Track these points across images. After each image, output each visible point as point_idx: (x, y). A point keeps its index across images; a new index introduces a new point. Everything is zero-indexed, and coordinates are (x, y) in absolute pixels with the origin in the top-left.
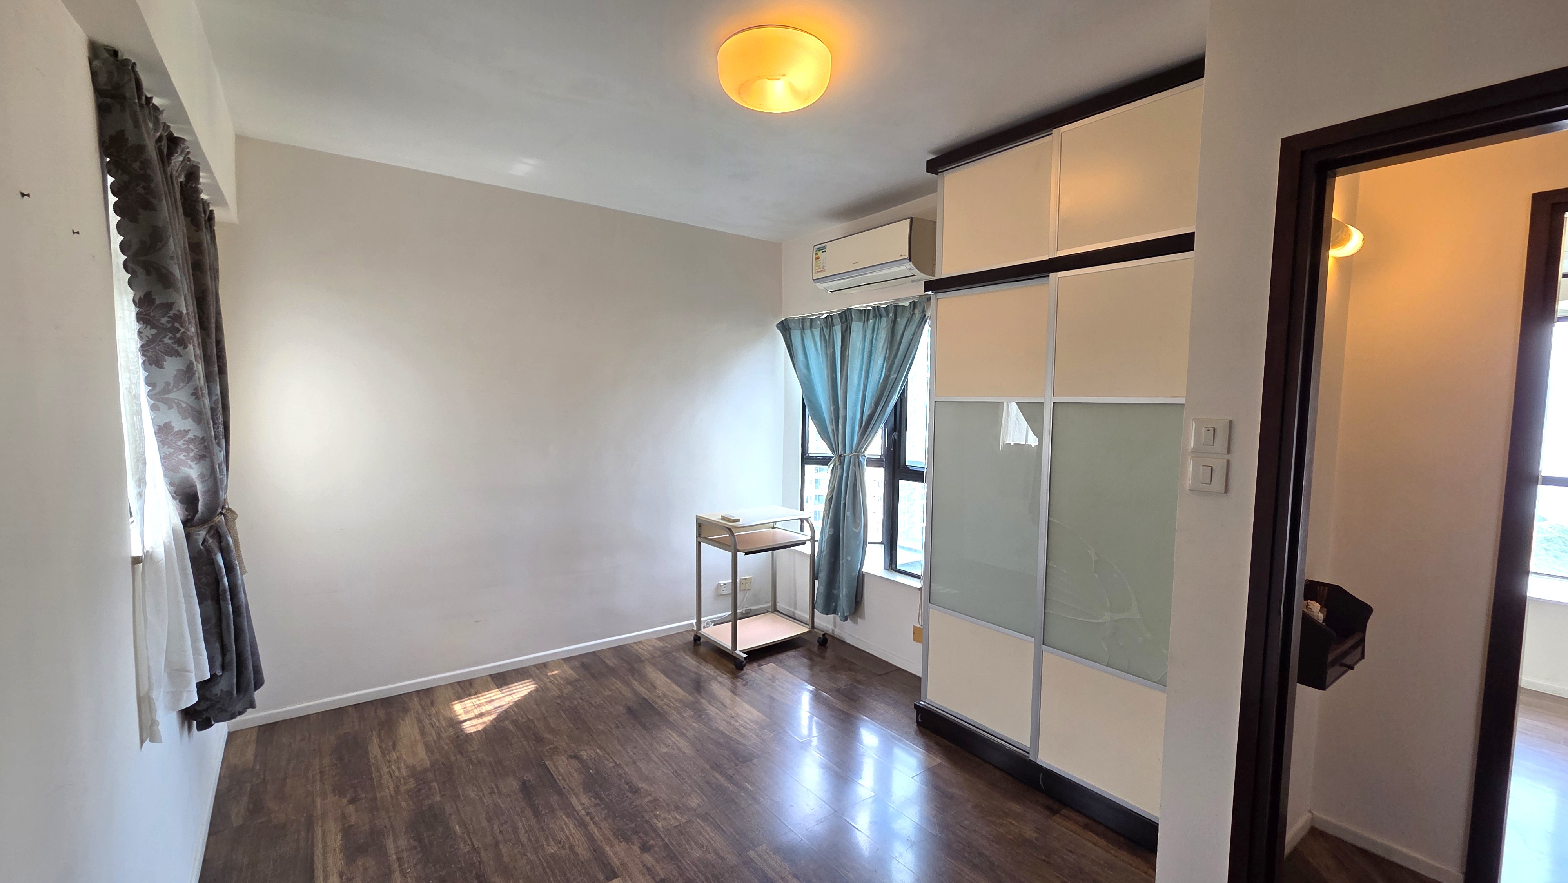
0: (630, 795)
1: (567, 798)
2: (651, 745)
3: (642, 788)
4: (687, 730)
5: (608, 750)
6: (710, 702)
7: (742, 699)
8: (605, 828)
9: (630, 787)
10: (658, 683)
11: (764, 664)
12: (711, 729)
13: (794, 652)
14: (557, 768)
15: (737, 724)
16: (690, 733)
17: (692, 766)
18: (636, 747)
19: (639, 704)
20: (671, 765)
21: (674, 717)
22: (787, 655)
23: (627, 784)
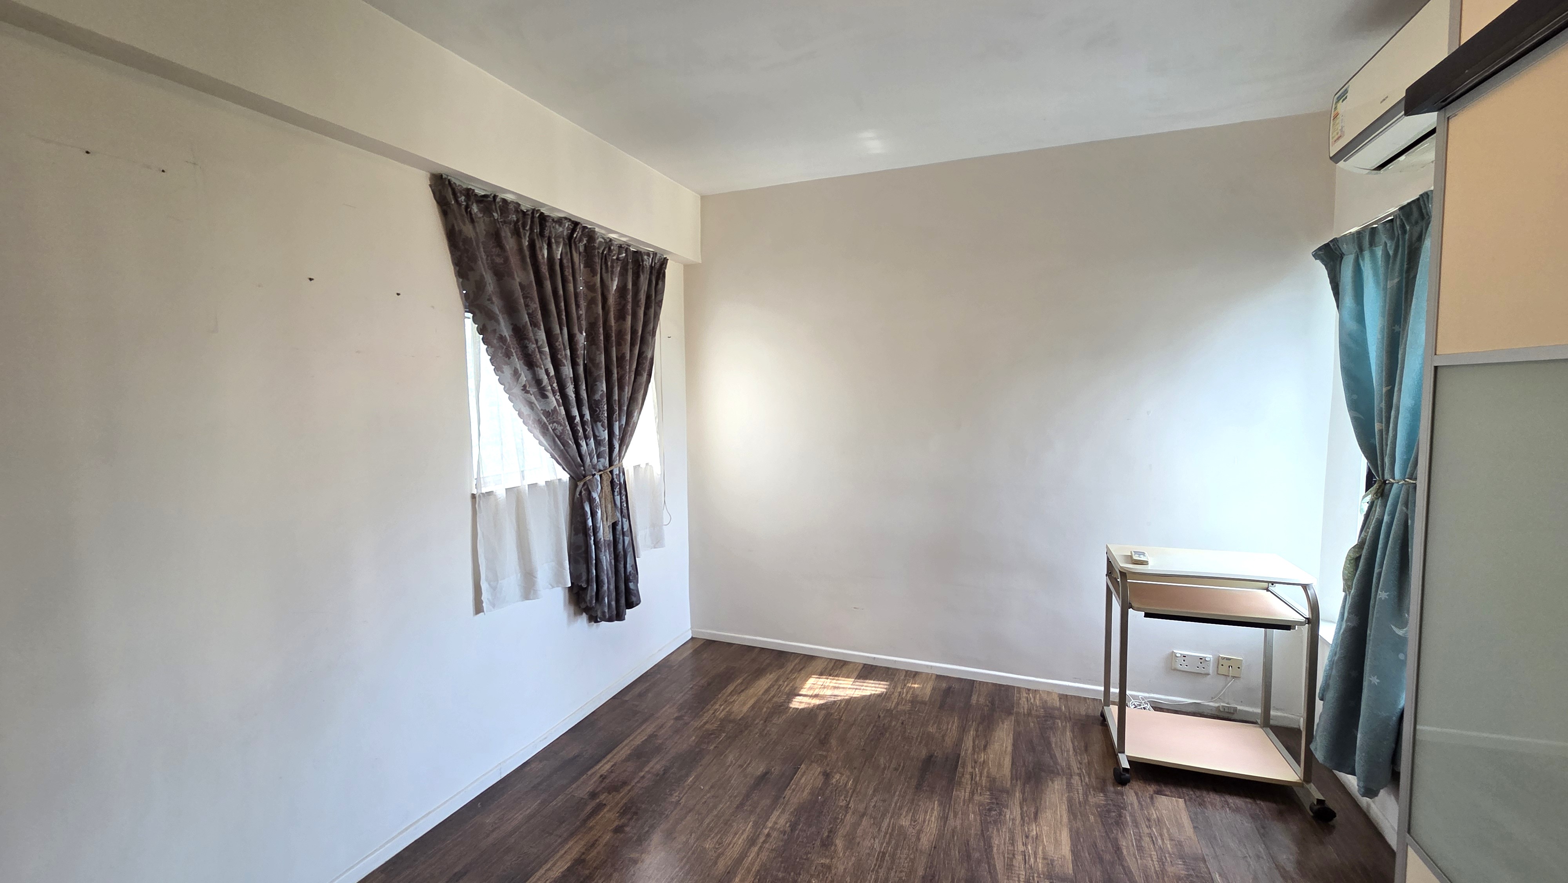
0: (818, 843)
1: (774, 808)
2: (900, 808)
3: (836, 846)
4: (955, 816)
5: (859, 787)
6: (1024, 800)
7: (1070, 821)
8: (761, 859)
9: (828, 836)
10: (996, 746)
11: (1167, 793)
12: (982, 834)
13: (1246, 803)
14: (802, 776)
15: (1021, 848)
16: (954, 823)
17: (908, 859)
18: (884, 801)
19: (947, 758)
20: (888, 843)
21: (962, 794)
22: (1226, 801)
23: (830, 832)
